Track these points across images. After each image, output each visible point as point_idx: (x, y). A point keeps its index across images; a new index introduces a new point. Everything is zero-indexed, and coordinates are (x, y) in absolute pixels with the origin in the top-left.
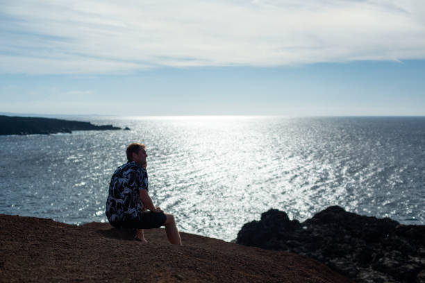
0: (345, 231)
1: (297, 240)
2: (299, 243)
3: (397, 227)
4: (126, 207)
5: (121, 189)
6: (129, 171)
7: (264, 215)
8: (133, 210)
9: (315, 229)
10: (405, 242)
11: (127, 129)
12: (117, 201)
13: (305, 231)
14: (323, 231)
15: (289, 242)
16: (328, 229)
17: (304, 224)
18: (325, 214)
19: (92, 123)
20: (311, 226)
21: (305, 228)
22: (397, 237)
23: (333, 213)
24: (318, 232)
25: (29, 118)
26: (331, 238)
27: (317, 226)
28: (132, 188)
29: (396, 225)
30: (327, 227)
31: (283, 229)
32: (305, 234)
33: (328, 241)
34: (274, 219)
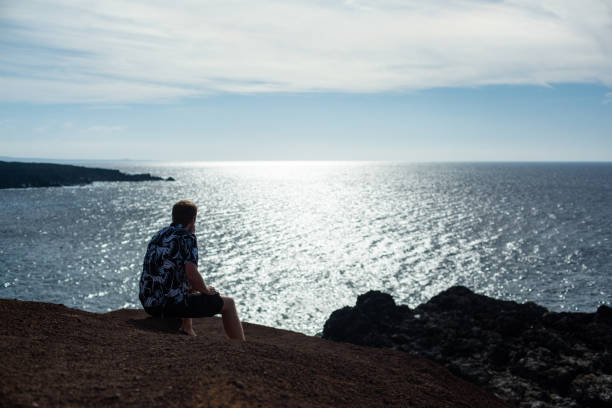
0: (472, 320)
1: (407, 333)
2: (409, 338)
3: (545, 315)
4: (167, 286)
5: (160, 262)
6: (172, 237)
7: (361, 299)
8: (176, 292)
9: (431, 318)
10: (555, 335)
11: (171, 179)
12: (155, 279)
13: (417, 320)
14: (443, 320)
15: (395, 336)
16: (449, 318)
17: (415, 311)
18: (445, 296)
19: (122, 171)
20: (426, 315)
21: (418, 316)
22: (544, 329)
23: (456, 297)
24: (436, 322)
25: (34, 165)
26: (452, 331)
27: (434, 314)
28: (174, 261)
29: (543, 313)
30: (448, 315)
31: (387, 317)
32: (417, 325)
33: (450, 335)
34: (375, 305)
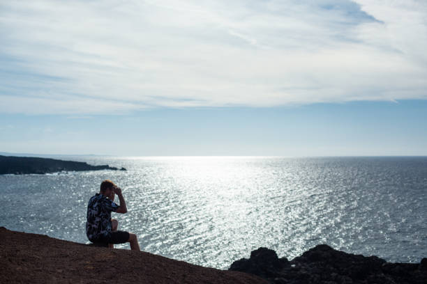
0: (332, 268)
1: (285, 278)
2: (287, 281)
3: (384, 265)
4: (99, 229)
5: (94, 219)
6: (96, 204)
7: (253, 253)
8: (104, 232)
9: (303, 267)
10: (389, 279)
11: (123, 169)
12: (93, 226)
13: (293, 269)
14: (311, 269)
15: (276, 279)
16: (316, 267)
17: (293, 262)
18: (313, 252)
20: (299, 264)
21: (293, 266)
22: (383, 274)
23: (321, 252)
24: (306, 270)
26: (317, 276)
27: (305, 264)
29: (382, 263)
30: (315, 265)
31: (271, 266)
32: (293, 272)
33: (315, 279)
34: (263, 257)
